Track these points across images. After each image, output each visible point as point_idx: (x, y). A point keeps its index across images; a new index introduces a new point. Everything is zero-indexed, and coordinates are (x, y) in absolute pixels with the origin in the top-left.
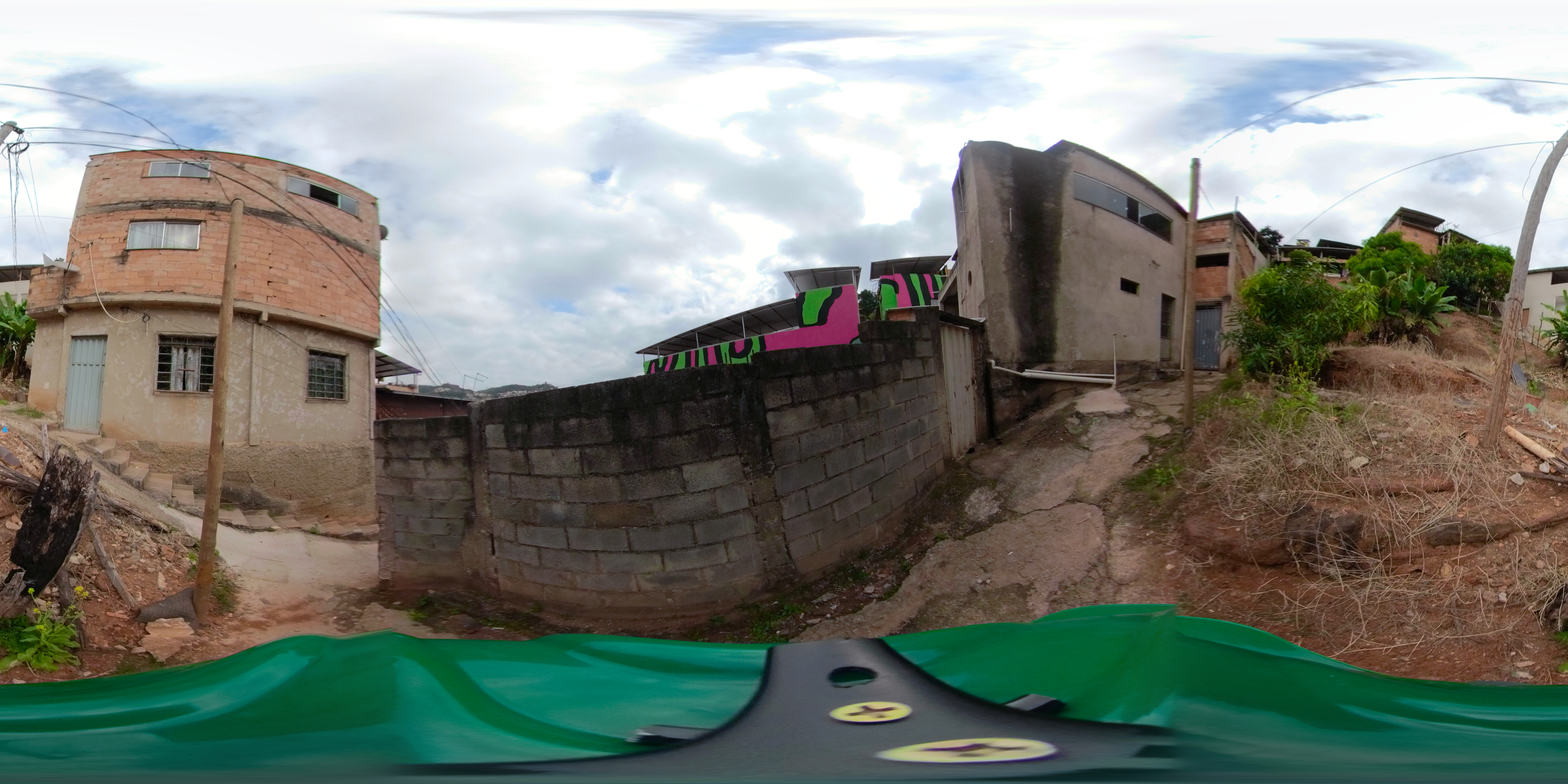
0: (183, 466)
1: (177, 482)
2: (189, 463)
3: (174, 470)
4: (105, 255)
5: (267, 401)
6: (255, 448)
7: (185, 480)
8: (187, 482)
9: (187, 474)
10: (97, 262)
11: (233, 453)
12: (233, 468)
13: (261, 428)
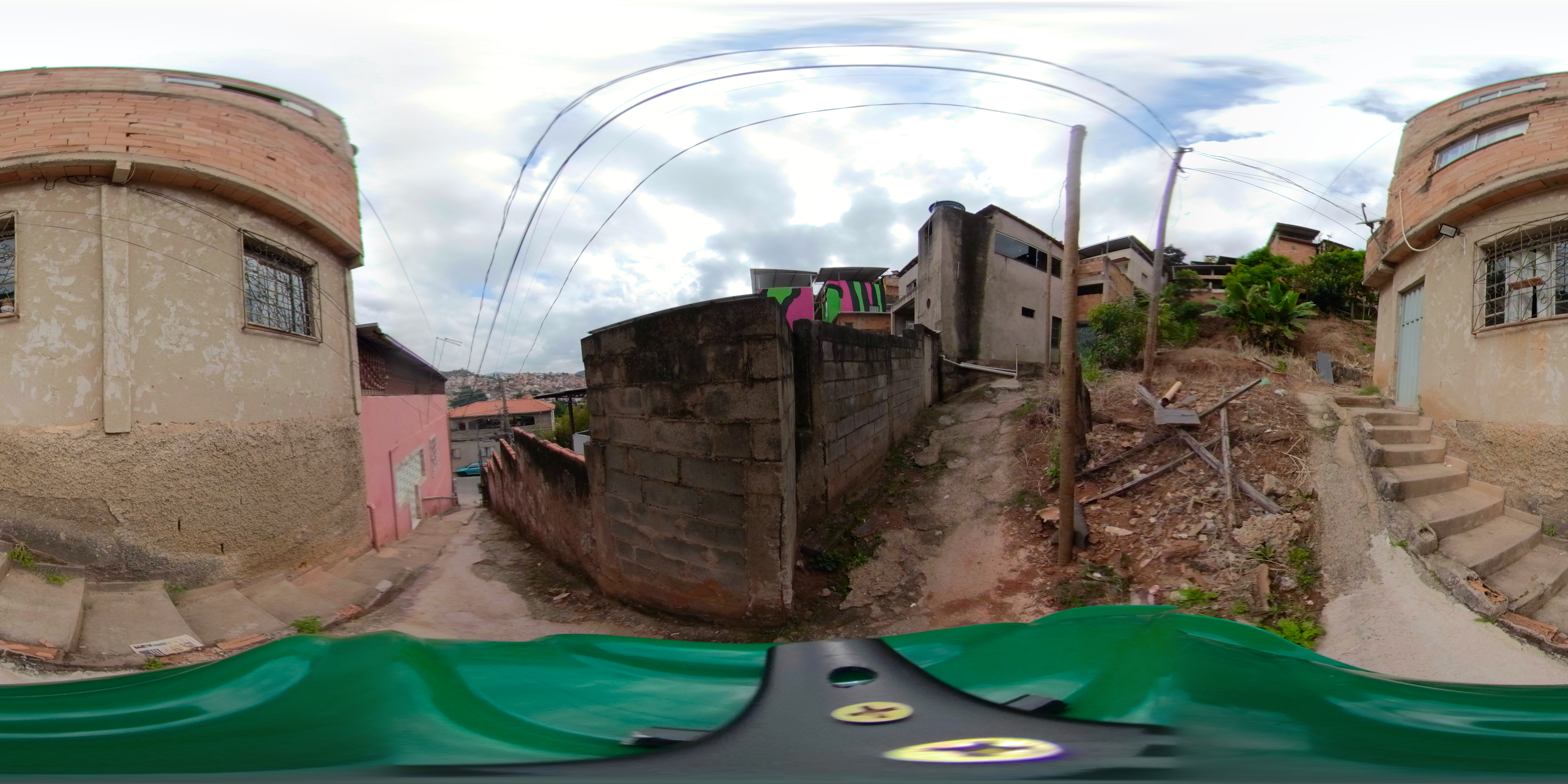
5: (144, 323)
6: (119, 440)
11: (63, 452)
12: (64, 491)
13: (133, 388)
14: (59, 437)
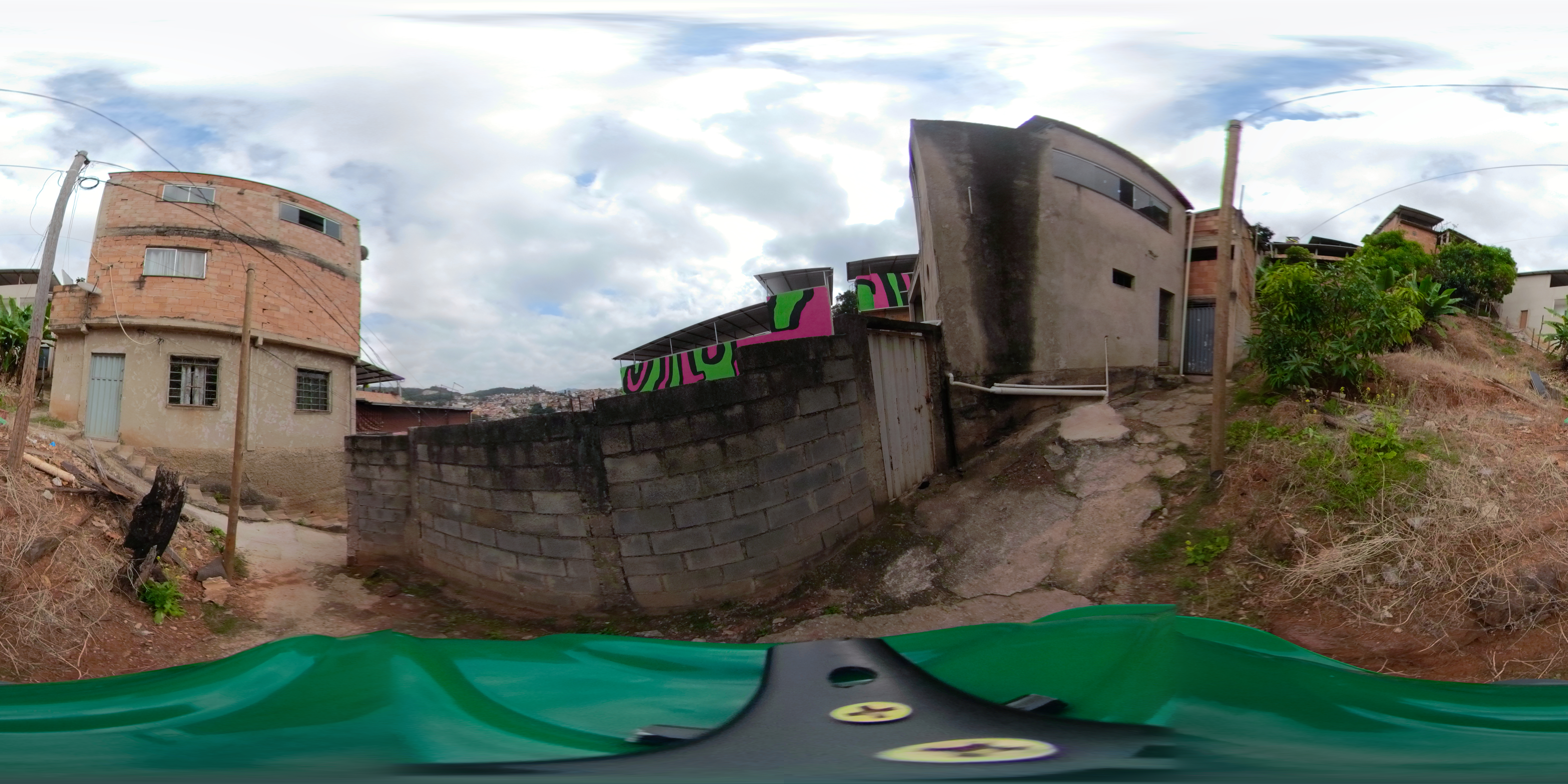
0: (191, 469)
2: (197, 466)
4: (125, 279)
5: (261, 413)
6: (251, 453)
7: (193, 480)
9: (195, 475)
10: (117, 285)
13: (256, 436)
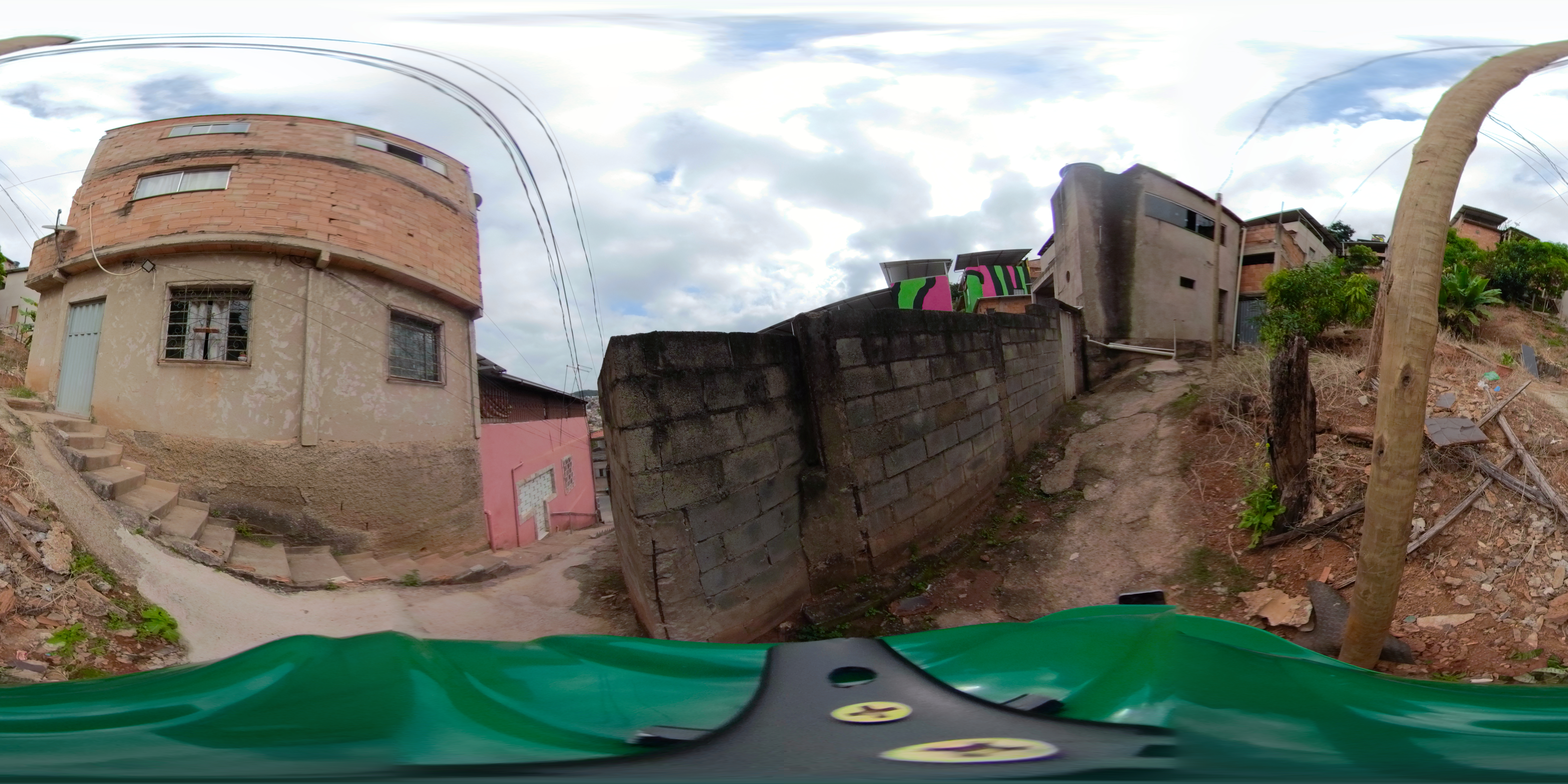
0: (195, 473)
1: (185, 497)
2: (204, 469)
3: (182, 477)
5: (329, 377)
6: (310, 450)
7: (197, 494)
8: (201, 499)
9: (200, 485)
11: (275, 457)
12: (274, 482)
13: (320, 419)
14: (273, 447)
